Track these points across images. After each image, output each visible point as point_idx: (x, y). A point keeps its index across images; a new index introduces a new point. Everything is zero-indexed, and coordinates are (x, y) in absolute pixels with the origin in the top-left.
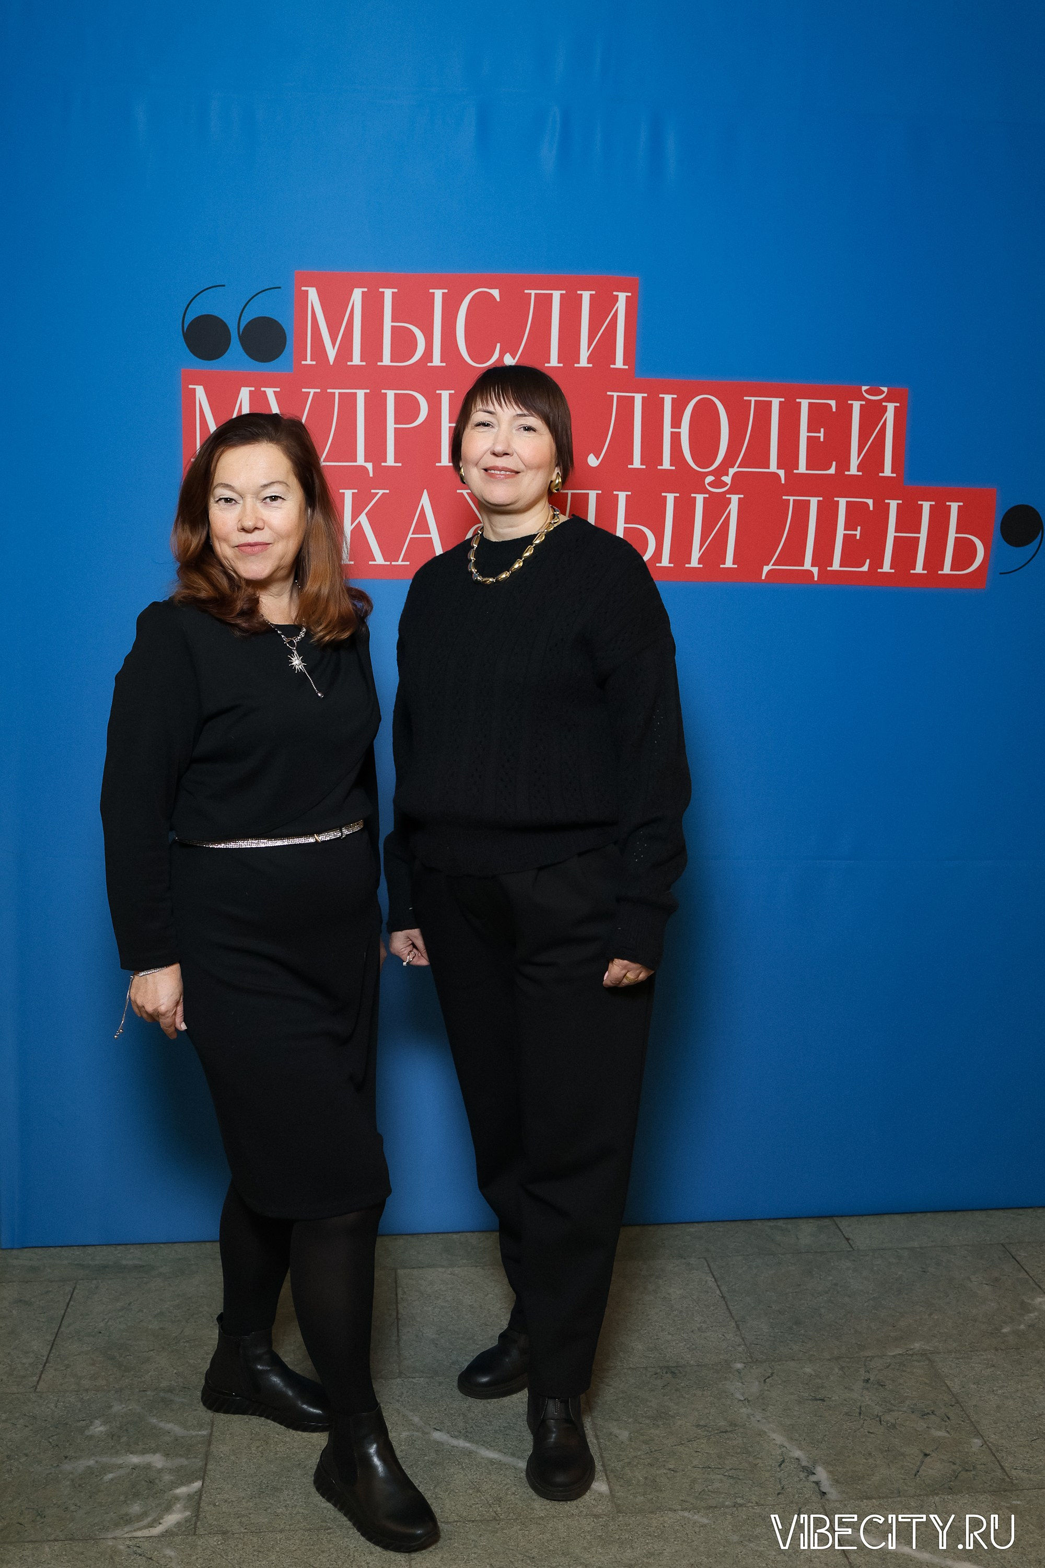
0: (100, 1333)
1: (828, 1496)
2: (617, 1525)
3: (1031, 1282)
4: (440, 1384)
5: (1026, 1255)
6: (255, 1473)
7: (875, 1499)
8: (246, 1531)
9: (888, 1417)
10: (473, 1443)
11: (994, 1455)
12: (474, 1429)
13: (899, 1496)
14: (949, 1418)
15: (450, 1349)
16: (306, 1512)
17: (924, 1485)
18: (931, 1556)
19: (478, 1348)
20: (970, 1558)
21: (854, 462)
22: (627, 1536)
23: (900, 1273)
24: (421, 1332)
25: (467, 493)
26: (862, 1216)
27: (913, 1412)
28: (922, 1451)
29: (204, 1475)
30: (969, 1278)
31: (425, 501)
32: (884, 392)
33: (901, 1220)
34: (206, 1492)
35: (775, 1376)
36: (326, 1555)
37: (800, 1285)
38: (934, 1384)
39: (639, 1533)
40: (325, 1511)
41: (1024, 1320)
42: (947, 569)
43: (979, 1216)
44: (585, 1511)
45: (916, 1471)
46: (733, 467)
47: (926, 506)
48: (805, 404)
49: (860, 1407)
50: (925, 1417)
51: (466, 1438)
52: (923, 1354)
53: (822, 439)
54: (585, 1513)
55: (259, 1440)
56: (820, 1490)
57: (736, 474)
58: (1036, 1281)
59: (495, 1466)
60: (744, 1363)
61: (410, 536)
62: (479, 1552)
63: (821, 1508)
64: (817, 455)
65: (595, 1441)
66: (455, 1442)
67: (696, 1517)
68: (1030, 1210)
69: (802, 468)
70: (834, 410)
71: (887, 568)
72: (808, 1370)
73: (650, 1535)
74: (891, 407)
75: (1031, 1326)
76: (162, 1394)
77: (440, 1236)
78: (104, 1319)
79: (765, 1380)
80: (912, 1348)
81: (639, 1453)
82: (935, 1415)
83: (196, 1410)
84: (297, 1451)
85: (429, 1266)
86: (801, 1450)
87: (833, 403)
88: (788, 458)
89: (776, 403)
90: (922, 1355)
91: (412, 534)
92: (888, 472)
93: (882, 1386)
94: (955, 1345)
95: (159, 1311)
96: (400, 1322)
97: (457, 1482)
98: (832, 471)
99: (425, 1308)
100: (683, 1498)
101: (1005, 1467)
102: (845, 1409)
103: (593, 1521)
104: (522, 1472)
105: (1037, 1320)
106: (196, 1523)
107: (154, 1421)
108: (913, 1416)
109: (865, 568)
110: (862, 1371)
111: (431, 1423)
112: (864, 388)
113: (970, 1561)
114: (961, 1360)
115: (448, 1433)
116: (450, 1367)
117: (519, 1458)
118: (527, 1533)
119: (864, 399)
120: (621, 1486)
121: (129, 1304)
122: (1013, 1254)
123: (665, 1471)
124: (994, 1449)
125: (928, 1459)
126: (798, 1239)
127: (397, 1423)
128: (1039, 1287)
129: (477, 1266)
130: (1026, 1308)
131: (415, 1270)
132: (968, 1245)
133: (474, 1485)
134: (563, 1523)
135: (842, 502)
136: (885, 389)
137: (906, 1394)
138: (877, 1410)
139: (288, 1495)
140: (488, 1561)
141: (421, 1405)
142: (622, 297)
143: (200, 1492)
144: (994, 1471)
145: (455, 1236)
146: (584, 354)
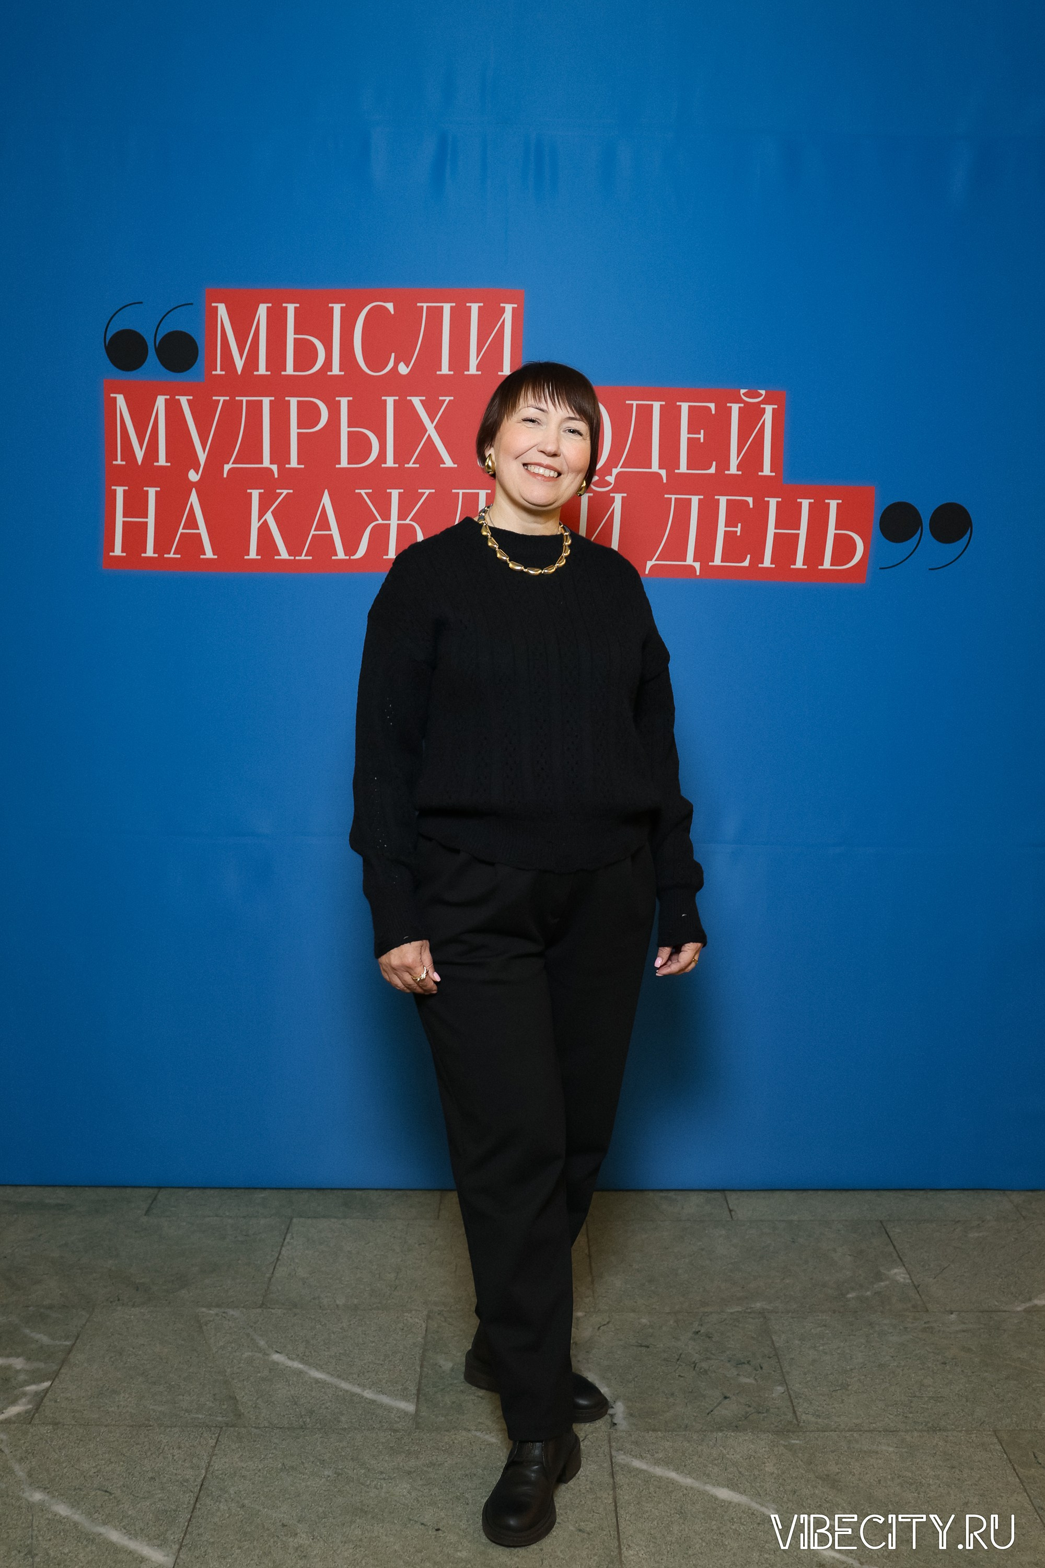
0: (5, 1257)
1: (618, 1427)
2: (410, 1439)
3: (895, 1255)
4: (295, 1315)
5: (900, 1231)
6: (101, 1378)
7: (660, 1431)
8: (76, 1423)
9: (705, 1365)
10: (306, 1364)
11: (791, 1401)
12: (311, 1353)
13: (685, 1431)
14: (761, 1368)
15: (315, 1286)
16: (133, 1411)
17: (713, 1422)
18: (695, 1481)
19: (342, 1287)
20: (729, 1486)
21: (734, 462)
22: (416, 1448)
23: (769, 1242)
24: (294, 1270)
25: (366, 493)
26: (754, 1190)
27: (729, 1361)
28: (723, 1394)
29: (56, 1377)
30: (835, 1250)
31: (326, 500)
32: (762, 395)
33: (791, 1196)
34: (52, 1390)
35: (610, 1325)
36: (139, 1446)
37: (667, 1248)
38: (760, 1338)
39: (429, 1446)
40: (151, 1412)
41: (873, 1287)
42: (827, 564)
43: (869, 1195)
44: (386, 1426)
45: (710, 1410)
46: (616, 467)
47: (805, 504)
48: (685, 407)
49: (681, 1354)
50: (740, 1366)
51: (302, 1360)
52: (762, 1313)
53: (702, 440)
54: (385, 1427)
55: (115, 1352)
56: (612, 1421)
57: (619, 474)
58: (900, 1254)
59: (319, 1384)
60: (586, 1312)
61: (312, 532)
62: (277, 1453)
63: (606, 1436)
64: (698, 455)
65: (419, 1370)
66: (289, 1363)
67: (487, 1437)
68: (921, 1192)
69: (683, 468)
70: (713, 412)
71: (767, 563)
72: (644, 1321)
73: (437, 1449)
74: (769, 409)
75: (877, 1293)
76: (42, 1310)
77: (344, 1192)
78: (13, 1247)
79: (599, 1328)
80: (753, 1306)
81: (455, 1382)
82: (750, 1364)
83: (67, 1324)
84: (145, 1362)
85: (324, 1217)
86: (609, 1387)
87: (712, 406)
88: (669, 458)
89: (657, 406)
90: (760, 1313)
91: (315, 531)
92: (767, 471)
93: (709, 1337)
94: (795, 1306)
95: (64, 1242)
96: (279, 1262)
97: (279, 1396)
98: (712, 470)
99: (306, 1252)
100: (481, 1421)
101: (797, 1412)
102: (665, 1355)
103: (391, 1434)
104: (341, 1391)
105: (885, 1289)
106: (34, 1415)
107: (27, 1331)
108: (728, 1365)
109: (746, 563)
110: (696, 1324)
111: (274, 1347)
112: (742, 391)
113: (728, 1487)
114: (795, 1319)
115: (287, 1355)
116: (310, 1301)
117: (343, 1379)
118: (326, 1440)
119: (742, 401)
120: (428, 1407)
121: (39, 1236)
122: (888, 1230)
123: (473, 1398)
124: (793, 1395)
125: (727, 1401)
126: (683, 1208)
127: (243, 1345)
128: (901, 1260)
129: (368, 1219)
130: (879, 1277)
131: (310, 1219)
132: (846, 1221)
133: (293, 1399)
134: (362, 1434)
135: (723, 501)
136: (763, 392)
137: (730, 1346)
138: (696, 1357)
139: (124, 1397)
140: (281, 1460)
141: (271, 1331)
142: (509, 308)
143: (47, 1391)
144: (786, 1415)
145: (358, 1193)
146: (473, 362)
